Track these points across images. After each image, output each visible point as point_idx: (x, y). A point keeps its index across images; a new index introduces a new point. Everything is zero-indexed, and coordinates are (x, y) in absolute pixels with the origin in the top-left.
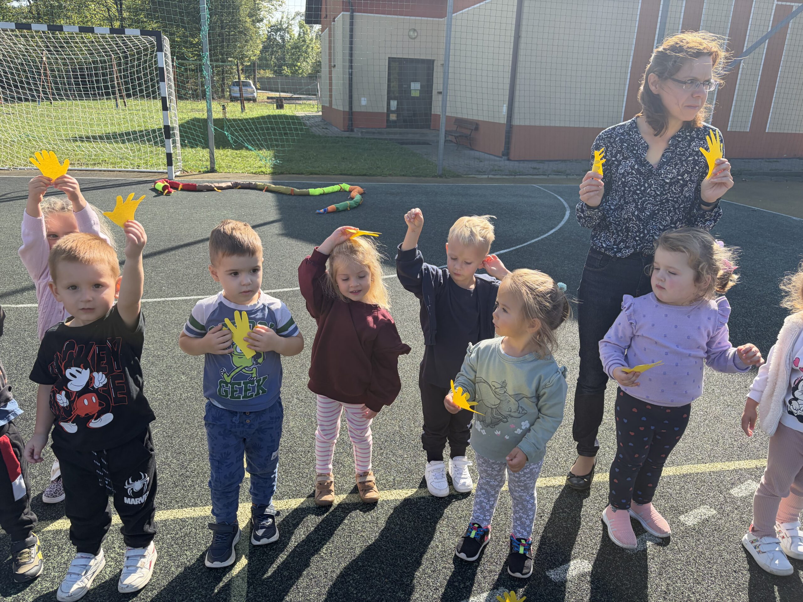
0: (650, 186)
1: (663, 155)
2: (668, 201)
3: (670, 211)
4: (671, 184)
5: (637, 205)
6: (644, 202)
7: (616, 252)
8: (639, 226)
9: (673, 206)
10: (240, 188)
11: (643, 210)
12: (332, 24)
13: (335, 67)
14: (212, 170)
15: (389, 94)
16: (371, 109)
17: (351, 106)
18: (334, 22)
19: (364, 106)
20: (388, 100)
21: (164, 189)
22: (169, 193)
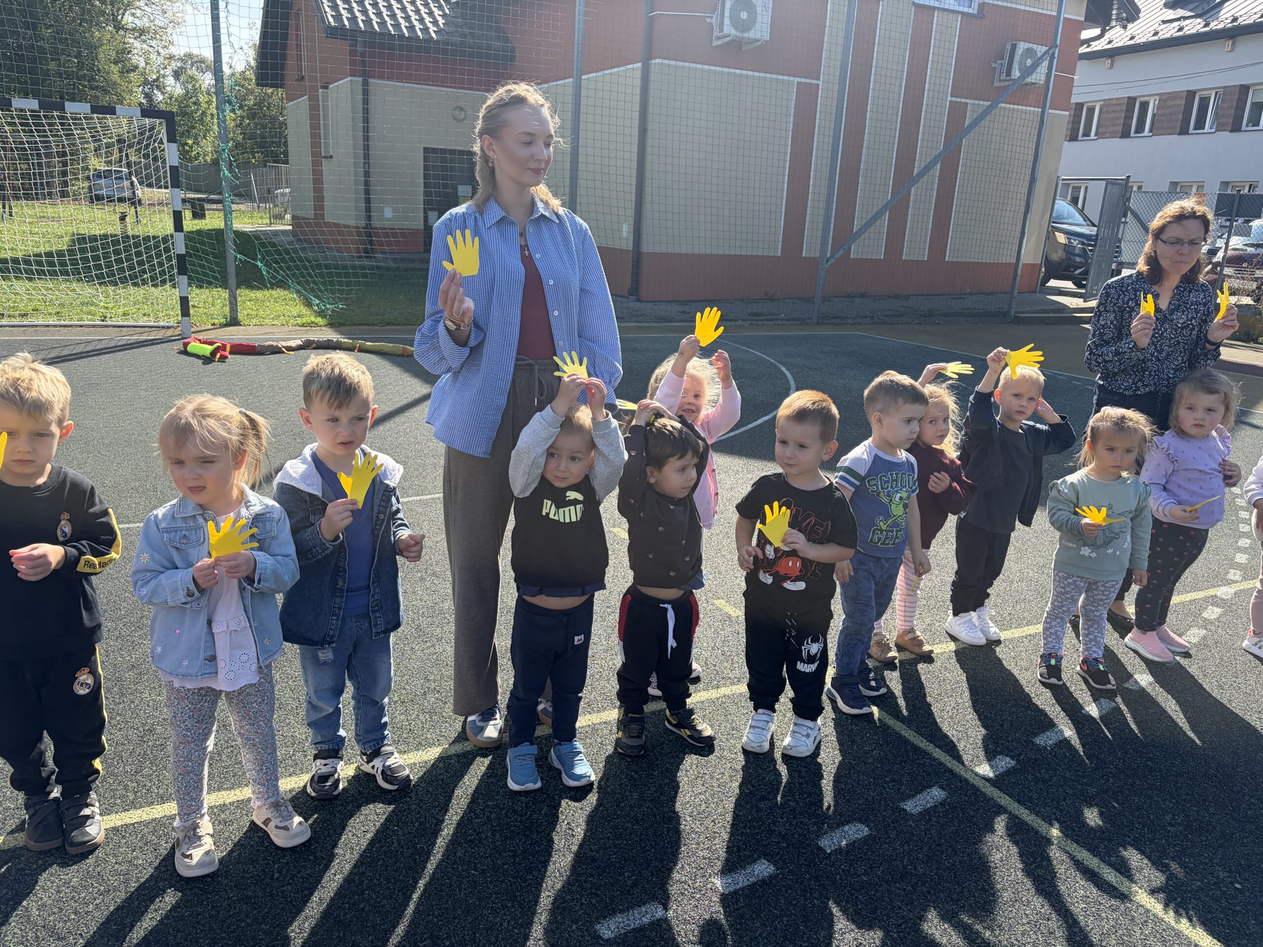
0: (1166, 330)
1: (1170, 303)
2: (1179, 343)
3: (1181, 352)
4: (1182, 328)
5: (1156, 346)
6: (1162, 344)
7: (1135, 391)
8: (1158, 366)
9: (1184, 347)
10: (314, 348)
11: (1160, 352)
12: (320, 91)
13: (331, 157)
14: (234, 322)
15: (426, 202)
16: (397, 224)
17: (369, 218)
18: (326, 88)
19: (388, 220)
20: (425, 212)
21: (213, 353)
22: (223, 358)
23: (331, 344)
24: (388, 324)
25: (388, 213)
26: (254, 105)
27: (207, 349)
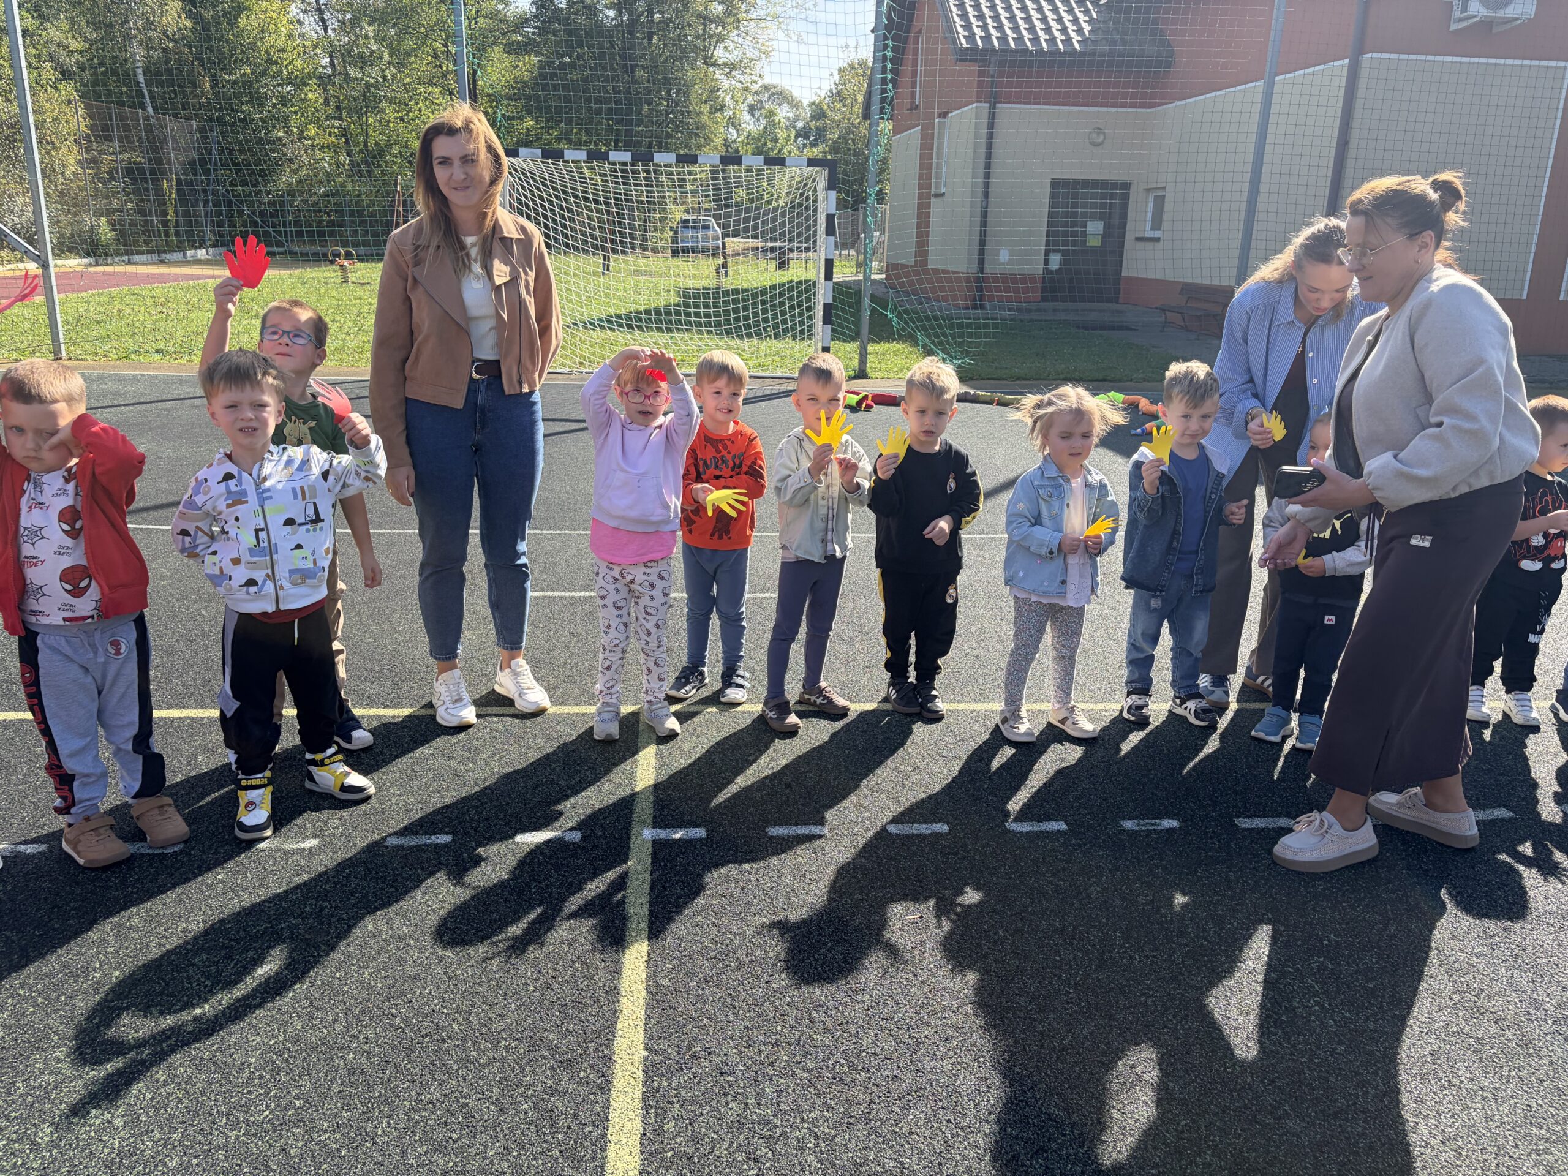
12: (937, 120)
13: (943, 195)
14: (861, 374)
15: (1047, 243)
16: (1016, 269)
17: (981, 262)
18: (944, 115)
19: (1003, 264)
20: (1047, 253)
21: (859, 403)
22: (868, 407)
23: (968, 397)
24: (1018, 379)
25: (1004, 256)
26: (839, 138)
27: (853, 399)
